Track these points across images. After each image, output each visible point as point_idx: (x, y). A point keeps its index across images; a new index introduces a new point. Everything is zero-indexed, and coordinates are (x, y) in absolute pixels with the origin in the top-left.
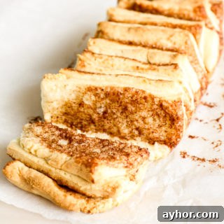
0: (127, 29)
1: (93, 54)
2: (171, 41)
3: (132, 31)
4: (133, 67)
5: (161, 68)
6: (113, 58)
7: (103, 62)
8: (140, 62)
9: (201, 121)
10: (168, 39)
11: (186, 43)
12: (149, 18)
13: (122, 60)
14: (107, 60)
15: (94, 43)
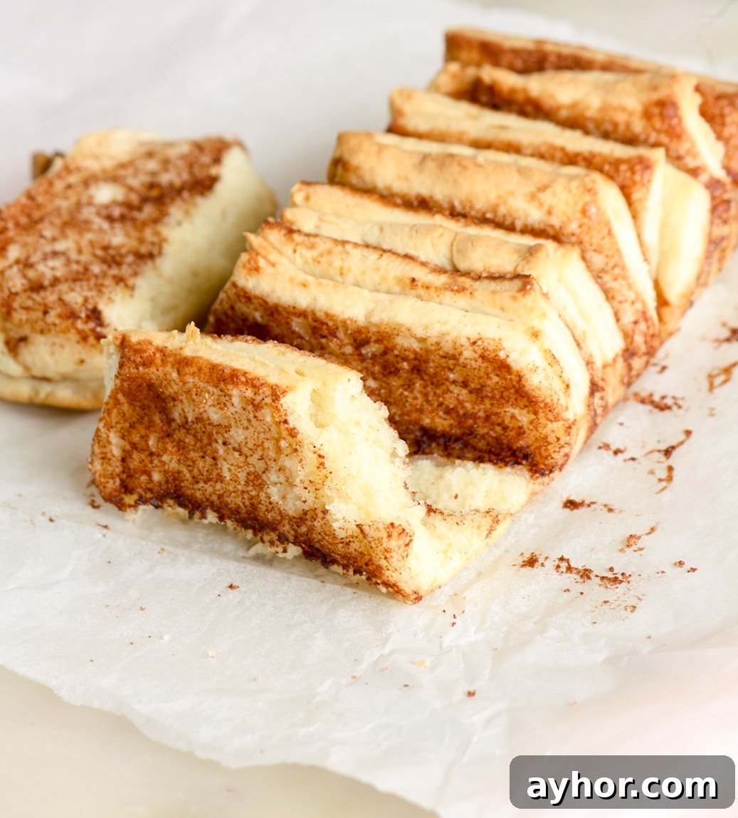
0: (416, 160)
1: (290, 231)
2: (541, 205)
3: (430, 165)
4: (400, 281)
5: (483, 288)
6: (349, 247)
7: (316, 261)
8: (424, 264)
9: (616, 452)
10: (533, 197)
11: (584, 212)
12: (503, 128)
13: (374, 256)
14: (330, 252)
15: (307, 198)
